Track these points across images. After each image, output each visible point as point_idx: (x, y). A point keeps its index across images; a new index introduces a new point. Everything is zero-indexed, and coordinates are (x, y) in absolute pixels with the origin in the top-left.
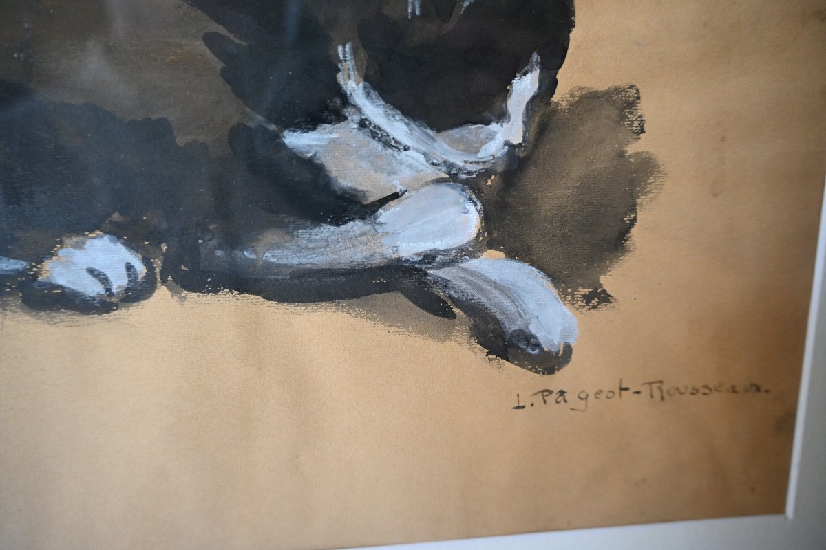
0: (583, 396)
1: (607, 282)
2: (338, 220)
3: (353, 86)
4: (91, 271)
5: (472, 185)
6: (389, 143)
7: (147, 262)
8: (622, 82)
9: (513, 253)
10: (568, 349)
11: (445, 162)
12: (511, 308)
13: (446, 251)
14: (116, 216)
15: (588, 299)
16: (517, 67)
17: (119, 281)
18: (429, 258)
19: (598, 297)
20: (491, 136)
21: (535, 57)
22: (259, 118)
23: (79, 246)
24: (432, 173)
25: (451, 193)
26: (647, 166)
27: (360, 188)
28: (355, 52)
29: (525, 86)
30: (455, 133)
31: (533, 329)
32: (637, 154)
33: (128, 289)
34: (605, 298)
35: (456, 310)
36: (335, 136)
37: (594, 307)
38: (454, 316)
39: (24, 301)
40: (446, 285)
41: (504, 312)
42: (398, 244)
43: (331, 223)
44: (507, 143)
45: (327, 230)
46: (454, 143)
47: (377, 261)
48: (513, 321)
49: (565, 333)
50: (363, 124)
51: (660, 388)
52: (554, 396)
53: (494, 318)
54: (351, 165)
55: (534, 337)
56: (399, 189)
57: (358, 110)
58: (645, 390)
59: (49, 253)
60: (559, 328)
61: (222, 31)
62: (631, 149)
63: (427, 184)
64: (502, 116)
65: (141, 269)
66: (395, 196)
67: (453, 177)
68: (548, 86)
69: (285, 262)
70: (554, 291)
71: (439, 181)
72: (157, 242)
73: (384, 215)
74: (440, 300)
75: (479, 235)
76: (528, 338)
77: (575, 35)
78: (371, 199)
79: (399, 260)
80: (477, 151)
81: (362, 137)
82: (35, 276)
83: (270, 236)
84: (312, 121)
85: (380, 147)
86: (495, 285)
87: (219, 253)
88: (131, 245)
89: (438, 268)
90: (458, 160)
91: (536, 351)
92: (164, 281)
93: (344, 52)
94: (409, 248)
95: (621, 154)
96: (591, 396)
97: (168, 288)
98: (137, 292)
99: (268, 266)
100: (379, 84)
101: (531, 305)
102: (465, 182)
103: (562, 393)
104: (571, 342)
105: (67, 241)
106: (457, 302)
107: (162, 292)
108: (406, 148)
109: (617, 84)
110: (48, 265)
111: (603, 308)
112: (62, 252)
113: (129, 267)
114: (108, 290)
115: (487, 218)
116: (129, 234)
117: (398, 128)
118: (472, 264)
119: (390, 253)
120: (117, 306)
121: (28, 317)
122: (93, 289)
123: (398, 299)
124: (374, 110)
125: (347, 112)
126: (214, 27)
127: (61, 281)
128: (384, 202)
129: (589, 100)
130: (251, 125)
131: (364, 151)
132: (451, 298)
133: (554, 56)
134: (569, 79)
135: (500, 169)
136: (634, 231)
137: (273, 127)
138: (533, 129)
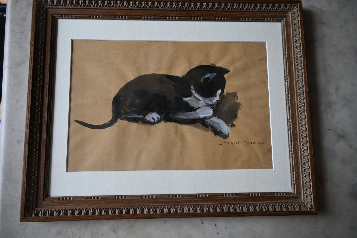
0: (232, 143)
1: (234, 123)
2: (190, 111)
3: (193, 91)
4: (152, 118)
5: (211, 106)
6: (198, 100)
7: (161, 117)
8: (234, 92)
9: (218, 118)
10: (229, 134)
11: (207, 103)
12: (219, 127)
13: (208, 117)
14: (157, 109)
15: (231, 126)
16: (218, 89)
17: (156, 120)
18: (205, 118)
19: (233, 125)
20: (214, 99)
21: (220, 88)
22: (179, 96)
23: (151, 114)
24: (205, 104)
25: (208, 108)
26: (239, 104)
27: (194, 106)
28: (194, 86)
29: (219, 92)
30: (209, 99)
31: (222, 130)
32: (237, 102)
33: (157, 121)
34: (234, 126)
35: (209, 126)
36: (190, 98)
37: (233, 127)
38: (209, 127)
39: (142, 122)
40: (207, 122)
41: (217, 127)
42: (200, 115)
43: (189, 112)
44: (217, 100)
45: (189, 113)
46: (208, 100)
47: (196, 118)
48: (219, 129)
49: (228, 131)
50: (195, 97)
51: (245, 142)
52: (227, 143)
53: (215, 128)
54: (192, 103)
55: (223, 132)
56: (200, 107)
57: (194, 95)
58: (243, 142)
59: (147, 115)
60: (227, 131)
61: (175, 84)
62: (236, 102)
63: (204, 106)
64: (216, 96)
65: (160, 118)
66: (199, 108)
67: (208, 105)
68: (223, 92)
69: (182, 118)
70: (226, 124)
71: (206, 106)
72: (162, 114)
73: (197, 111)
74: (206, 125)
75: (213, 114)
76: (222, 132)
77: (226, 85)
78: (195, 108)
79: (200, 118)
80: (212, 101)
81: (194, 99)
82: (144, 118)
83: (180, 113)
84: (187, 97)
85: (197, 100)
86: (216, 123)
87: (172, 116)
88: (159, 114)
89: (206, 119)
90: (209, 103)
91: (223, 135)
92: (163, 120)
93: (192, 87)
94: (201, 116)
95: (235, 102)
96: (233, 143)
97: (164, 121)
98: (159, 121)
99: (179, 118)
100: (197, 91)
101: (222, 126)
102: (210, 106)
103: (228, 142)
104: (229, 133)
105: (150, 113)
106: (209, 125)
107: (162, 122)
108: (201, 101)
109: (233, 92)
110: (146, 116)
111: (234, 127)
112: (149, 115)
113: (158, 117)
114: (155, 121)
115: (214, 112)
116: (158, 113)
117: (200, 98)
118: (212, 119)
119: (198, 117)
120: (155, 124)
121: (142, 125)
122: (152, 120)
123: (200, 124)
124: (196, 95)
125: (192, 95)
126: (174, 83)
127: (148, 119)
128: (197, 109)
129: (229, 94)
130: (178, 97)
131: (195, 101)
132: (208, 125)
133: (223, 88)
134: (226, 91)
135: (216, 104)
136: (238, 114)
137: (181, 97)
138: (221, 98)
